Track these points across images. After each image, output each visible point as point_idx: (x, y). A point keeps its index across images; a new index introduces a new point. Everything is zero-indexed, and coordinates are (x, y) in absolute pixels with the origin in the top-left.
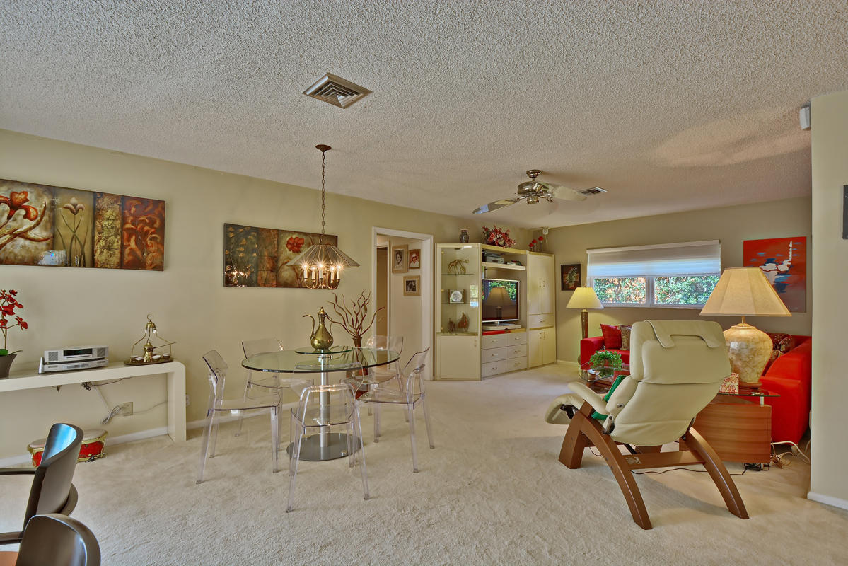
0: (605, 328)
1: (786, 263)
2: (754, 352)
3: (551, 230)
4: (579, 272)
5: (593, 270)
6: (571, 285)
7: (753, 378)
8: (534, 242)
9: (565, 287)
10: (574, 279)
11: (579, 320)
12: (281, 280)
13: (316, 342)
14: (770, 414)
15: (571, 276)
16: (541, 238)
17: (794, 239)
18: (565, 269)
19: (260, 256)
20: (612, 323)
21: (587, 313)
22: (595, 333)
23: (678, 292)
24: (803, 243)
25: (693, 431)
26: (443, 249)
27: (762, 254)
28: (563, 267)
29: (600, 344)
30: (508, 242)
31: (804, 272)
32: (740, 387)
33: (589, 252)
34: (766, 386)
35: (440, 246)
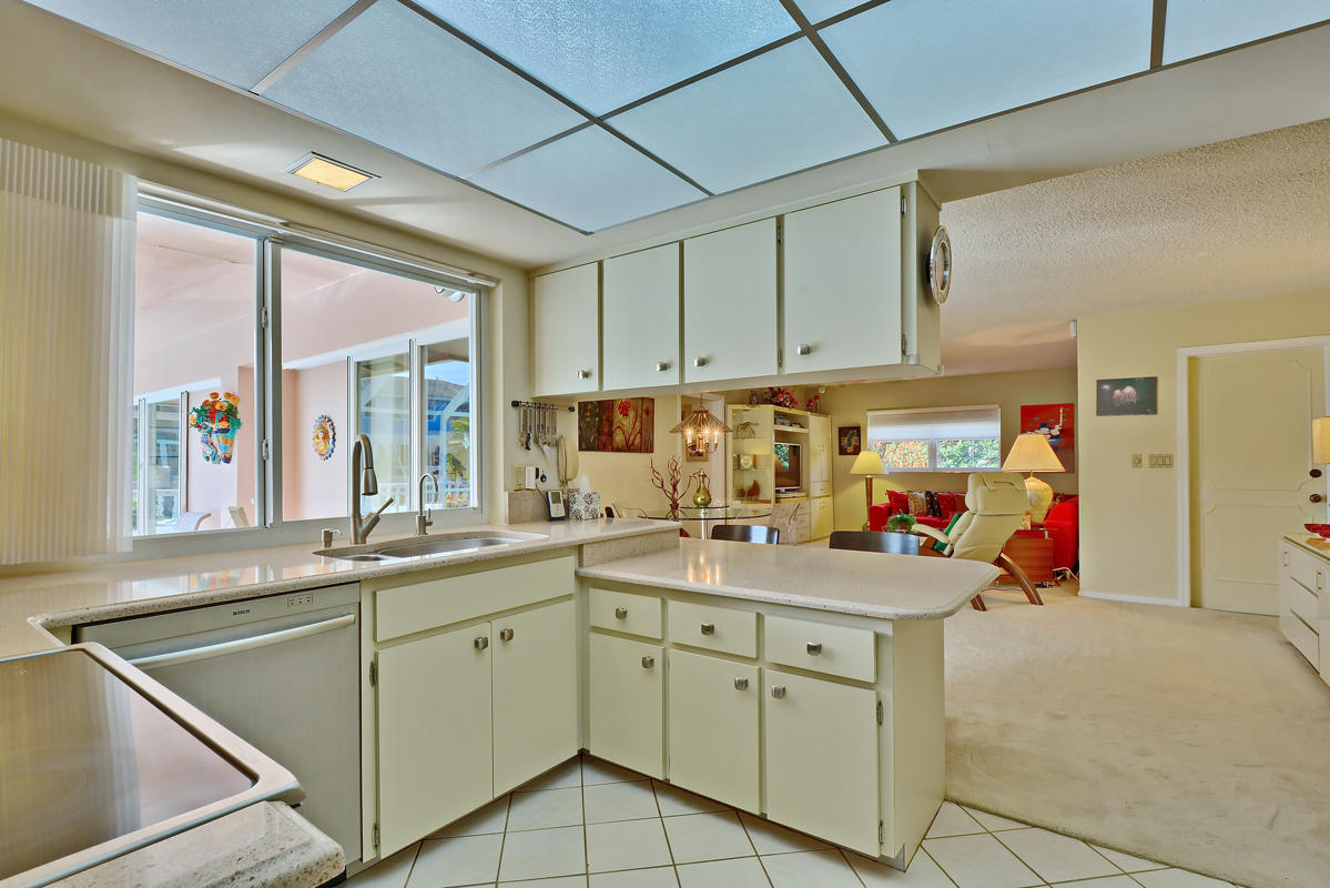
0: (891, 494)
1: (1057, 427)
2: (1040, 499)
3: (827, 388)
4: (859, 435)
5: (874, 434)
6: (850, 449)
7: (1040, 518)
8: (810, 401)
9: (843, 451)
10: (853, 443)
11: (862, 485)
12: (615, 446)
13: (699, 500)
14: (1051, 545)
15: (850, 440)
16: (817, 397)
17: (1064, 406)
18: (843, 432)
19: (601, 420)
20: (898, 489)
21: (871, 479)
22: (881, 499)
23: (950, 457)
24: (1070, 409)
25: (1003, 555)
26: (734, 411)
27: (1037, 419)
28: (840, 429)
29: (889, 510)
30: (793, 402)
31: (1073, 436)
32: (1032, 526)
33: (870, 414)
34: (1048, 526)
35: (731, 407)
